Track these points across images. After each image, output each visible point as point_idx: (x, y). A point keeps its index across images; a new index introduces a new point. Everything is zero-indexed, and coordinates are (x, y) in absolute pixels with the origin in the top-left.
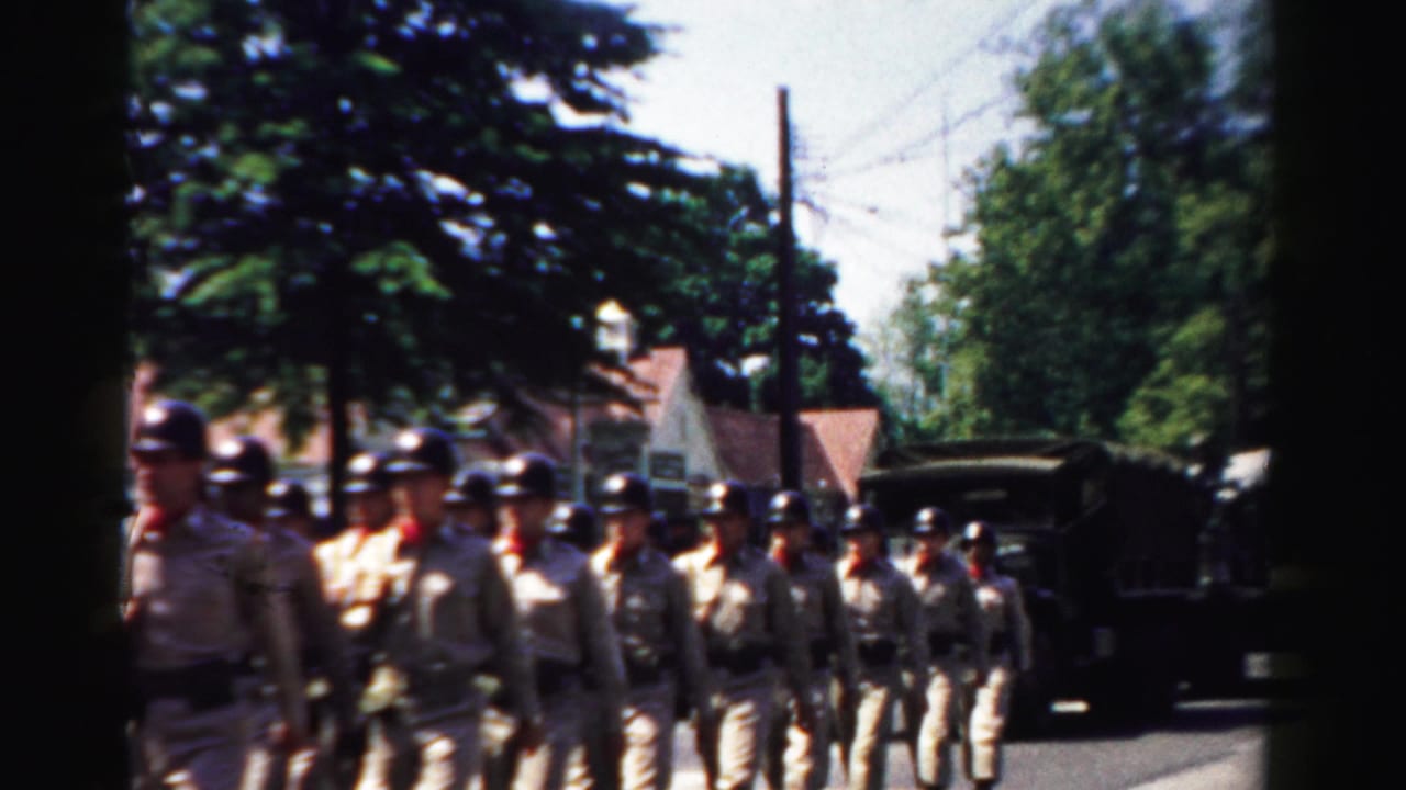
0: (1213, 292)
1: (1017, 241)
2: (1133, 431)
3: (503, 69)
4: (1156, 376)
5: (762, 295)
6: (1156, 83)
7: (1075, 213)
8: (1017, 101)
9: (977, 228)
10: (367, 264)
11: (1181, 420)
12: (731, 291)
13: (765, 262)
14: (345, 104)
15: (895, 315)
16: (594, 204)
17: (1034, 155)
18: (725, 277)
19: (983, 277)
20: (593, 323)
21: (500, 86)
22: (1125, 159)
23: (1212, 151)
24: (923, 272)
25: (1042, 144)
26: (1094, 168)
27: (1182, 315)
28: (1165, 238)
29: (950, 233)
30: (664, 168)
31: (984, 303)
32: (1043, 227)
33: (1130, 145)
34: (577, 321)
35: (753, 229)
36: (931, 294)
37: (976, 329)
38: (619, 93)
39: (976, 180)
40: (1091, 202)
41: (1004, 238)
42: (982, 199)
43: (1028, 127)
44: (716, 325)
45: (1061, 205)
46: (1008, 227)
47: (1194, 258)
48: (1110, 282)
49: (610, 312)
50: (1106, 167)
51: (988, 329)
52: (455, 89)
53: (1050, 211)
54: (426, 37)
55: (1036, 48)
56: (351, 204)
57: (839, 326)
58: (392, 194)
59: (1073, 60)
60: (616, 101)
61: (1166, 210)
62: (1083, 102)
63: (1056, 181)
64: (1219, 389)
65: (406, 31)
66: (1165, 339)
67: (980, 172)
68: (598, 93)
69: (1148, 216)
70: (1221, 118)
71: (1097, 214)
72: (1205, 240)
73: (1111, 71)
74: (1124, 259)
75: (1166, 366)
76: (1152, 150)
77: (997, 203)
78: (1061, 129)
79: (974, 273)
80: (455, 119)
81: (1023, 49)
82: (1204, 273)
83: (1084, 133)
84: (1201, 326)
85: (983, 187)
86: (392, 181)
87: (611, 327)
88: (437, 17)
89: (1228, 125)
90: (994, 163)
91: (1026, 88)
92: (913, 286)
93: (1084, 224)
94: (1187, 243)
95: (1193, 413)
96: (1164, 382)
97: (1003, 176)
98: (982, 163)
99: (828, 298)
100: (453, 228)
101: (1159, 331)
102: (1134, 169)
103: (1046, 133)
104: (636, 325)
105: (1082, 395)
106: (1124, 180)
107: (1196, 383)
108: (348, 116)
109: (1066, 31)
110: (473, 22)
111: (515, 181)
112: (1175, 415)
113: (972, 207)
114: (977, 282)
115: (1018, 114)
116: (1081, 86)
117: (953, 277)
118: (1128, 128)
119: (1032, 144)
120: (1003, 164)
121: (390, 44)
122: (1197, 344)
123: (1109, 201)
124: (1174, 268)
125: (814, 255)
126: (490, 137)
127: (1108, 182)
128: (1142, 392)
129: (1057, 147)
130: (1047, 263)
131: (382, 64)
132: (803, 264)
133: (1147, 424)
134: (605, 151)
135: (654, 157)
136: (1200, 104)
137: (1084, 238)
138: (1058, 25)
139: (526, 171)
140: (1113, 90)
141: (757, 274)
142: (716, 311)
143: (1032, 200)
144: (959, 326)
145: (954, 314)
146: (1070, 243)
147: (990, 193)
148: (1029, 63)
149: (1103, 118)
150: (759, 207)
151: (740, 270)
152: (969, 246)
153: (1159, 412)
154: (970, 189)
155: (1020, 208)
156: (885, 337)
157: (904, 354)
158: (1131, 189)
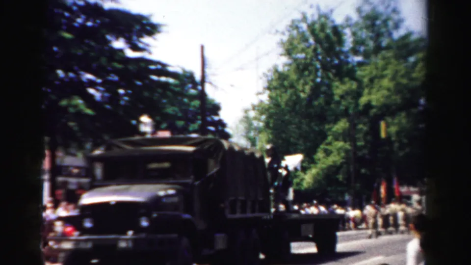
0: (345, 114)
1: (281, 96)
2: (319, 160)
3: (108, 37)
4: (327, 141)
5: (195, 114)
6: (326, 45)
7: (300, 87)
8: (281, 50)
9: (268, 92)
10: (64, 103)
11: (334, 156)
12: (185, 112)
13: (196, 103)
14: (55, 49)
15: (241, 121)
16: (139, 83)
17: (286, 68)
18: (183, 108)
19: (270, 108)
20: (139, 122)
21: (108, 42)
22: (317, 70)
23: (345, 68)
24: (250, 107)
25: (290, 65)
26: (306, 73)
27: (336, 121)
28: (330, 96)
29: (259, 94)
30: (163, 70)
31: (270, 116)
32: (289, 92)
33: (318, 66)
34: (134, 122)
35: (193, 92)
36: (252, 114)
37: (267, 125)
38: (148, 45)
39: (267, 76)
40: (306, 84)
41: (277, 95)
42: (270, 82)
43: (285, 59)
44: (180, 123)
45: (295, 84)
46: (278, 92)
47: (339, 103)
48: (312, 110)
49: (145, 119)
50: (310, 73)
51: (271, 125)
52: (93, 44)
53: (292, 86)
54: (83, 26)
55: (287, 33)
56: (57, 82)
57: (221, 124)
58: (71, 79)
59: (299, 37)
60: (147, 48)
61: (329, 87)
62: (303, 51)
63: (294, 77)
64: (348, 146)
65: (76, 24)
66: (330, 129)
67: (269, 74)
68: (141, 45)
69: (323, 89)
70: (347, 57)
71: (307, 88)
72: (342, 97)
73: (311, 41)
74: (316, 103)
75: (330, 138)
76: (325, 67)
77: (275, 84)
78: (295, 60)
79: (267, 107)
80: (92, 54)
81: (283, 34)
82: (342, 108)
83: (303, 61)
84: (342, 125)
85: (270, 78)
86: (71, 75)
87: (145, 124)
88: (87, 20)
89: (350, 60)
90: (273, 70)
91: (284, 46)
92: (246, 111)
93: (303, 91)
94: (337, 98)
95: (339, 154)
96: (330, 144)
97: (277, 75)
98: (269, 71)
99: (217, 114)
100: (91, 91)
101: (327, 127)
102: (319, 74)
103: (290, 61)
104: (154, 123)
105: (302, 148)
106: (317, 76)
107: (340, 144)
108: (56, 53)
109: (297, 28)
110: (98, 21)
111: (112, 75)
112: (332, 155)
113: (266, 84)
114: (267, 110)
115: (281, 55)
116: (303, 45)
117: (260, 109)
118: (318, 60)
119: (285, 65)
120: (276, 71)
121: (71, 29)
122: (340, 131)
123: (311, 84)
124: (333, 106)
125: (213, 100)
126: (103, 60)
127: (312, 77)
128: (322, 146)
129: (294, 66)
130: (290, 104)
131: (67, 35)
132: (210, 104)
133: (324, 157)
134: (143, 65)
135: (159, 67)
136: (341, 52)
137: (302, 95)
138: (294, 26)
139: (116, 72)
140: (313, 47)
141: (194, 106)
142: (180, 119)
143: (286, 83)
144: (261, 124)
145: (259, 120)
146: (298, 97)
147: (272, 80)
148: (285, 38)
149: (309, 57)
150: (195, 84)
151: (188, 105)
152: (265, 98)
153: (328, 153)
154: (265, 79)
155: (282, 85)
156: (237, 127)
157: (244, 134)
158: (319, 80)
